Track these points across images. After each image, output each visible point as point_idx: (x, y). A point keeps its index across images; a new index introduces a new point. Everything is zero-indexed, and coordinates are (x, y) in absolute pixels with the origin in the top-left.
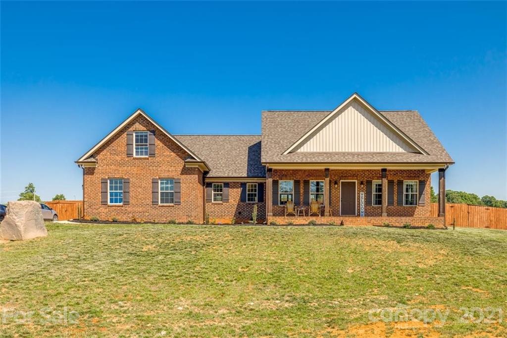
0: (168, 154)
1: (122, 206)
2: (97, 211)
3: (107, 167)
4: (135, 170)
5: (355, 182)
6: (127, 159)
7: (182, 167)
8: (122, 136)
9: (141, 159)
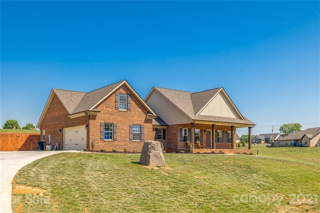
0: (138, 110)
1: (113, 142)
2: (97, 145)
3: (104, 115)
4: (120, 118)
5: (210, 131)
6: (115, 111)
7: (145, 118)
8: (113, 96)
9: (123, 112)
